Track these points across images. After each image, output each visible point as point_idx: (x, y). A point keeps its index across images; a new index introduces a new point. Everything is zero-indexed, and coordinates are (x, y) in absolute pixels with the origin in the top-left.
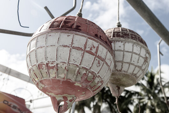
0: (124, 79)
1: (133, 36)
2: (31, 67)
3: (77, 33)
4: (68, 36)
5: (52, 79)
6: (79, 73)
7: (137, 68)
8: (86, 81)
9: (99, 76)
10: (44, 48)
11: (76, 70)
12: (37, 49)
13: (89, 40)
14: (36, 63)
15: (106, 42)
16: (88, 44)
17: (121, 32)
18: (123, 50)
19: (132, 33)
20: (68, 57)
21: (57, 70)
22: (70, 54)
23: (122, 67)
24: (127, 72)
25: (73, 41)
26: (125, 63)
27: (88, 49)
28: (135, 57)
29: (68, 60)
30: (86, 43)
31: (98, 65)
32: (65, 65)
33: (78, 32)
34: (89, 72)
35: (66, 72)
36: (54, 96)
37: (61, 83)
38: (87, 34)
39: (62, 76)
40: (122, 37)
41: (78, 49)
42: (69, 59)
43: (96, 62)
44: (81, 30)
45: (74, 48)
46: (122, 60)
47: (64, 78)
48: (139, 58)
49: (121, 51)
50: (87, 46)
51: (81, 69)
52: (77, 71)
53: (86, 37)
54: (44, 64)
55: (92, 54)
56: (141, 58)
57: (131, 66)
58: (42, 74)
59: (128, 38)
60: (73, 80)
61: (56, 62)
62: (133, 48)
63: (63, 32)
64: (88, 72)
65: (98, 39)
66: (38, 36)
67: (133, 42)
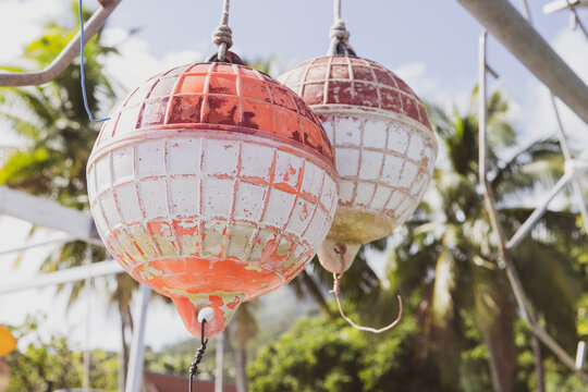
0: (360, 225)
1: (389, 97)
2: (120, 225)
3: (250, 137)
4: (227, 147)
5: (187, 259)
6: (258, 240)
7: (396, 193)
8: (275, 256)
9: (305, 241)
10: (162, 182)
11: (250, 233)
12: (141, 180)
13: (279, 152)
14: (140, 218)
15: (320, 149)
16: (277, 166)
17: (353, 85)
18: (358, 144)
19: (385, 86)
20: (231, 205)
21: (204, 235)
22: (235, 198)
23: (355, 194)
24: (368, 206)
25: (240, 160)
26: (364, 181)
27: (278, 179)
28: (393, 163)
29: (230, 212)
30: (274, 163)
31: (303, 215)
32: (224, 224)
33: (253, 133)
34: (283, 236)
35: (225, 241)
36: (186, 295)
37: (211, 267)
38: (275, 136)
39: (216, 250)
40: (354, 104)
41: (255, 181)
42: (233, 210)
43: (299, 208)
44: (256, 127)
45: (244, 179)
46: (354, 174)
47: (220, 256)
48: (403, 165)
49: (351, 146)
50: (277, 172)
51: (261, 232)
52: (253, 236)
53: (272, 147)
54: (165, 223)
55: (289, 190)
56: (409, 165)
57: (381, 189)
58: (158, 245)
59: (374, 106)
60: (243, 259)
61: (202, 217)
62: (388, 136)
63: (211, 137)
64: (278, 236)
65: (302, 147)
66: (138, 143)
67: (387, 118)
